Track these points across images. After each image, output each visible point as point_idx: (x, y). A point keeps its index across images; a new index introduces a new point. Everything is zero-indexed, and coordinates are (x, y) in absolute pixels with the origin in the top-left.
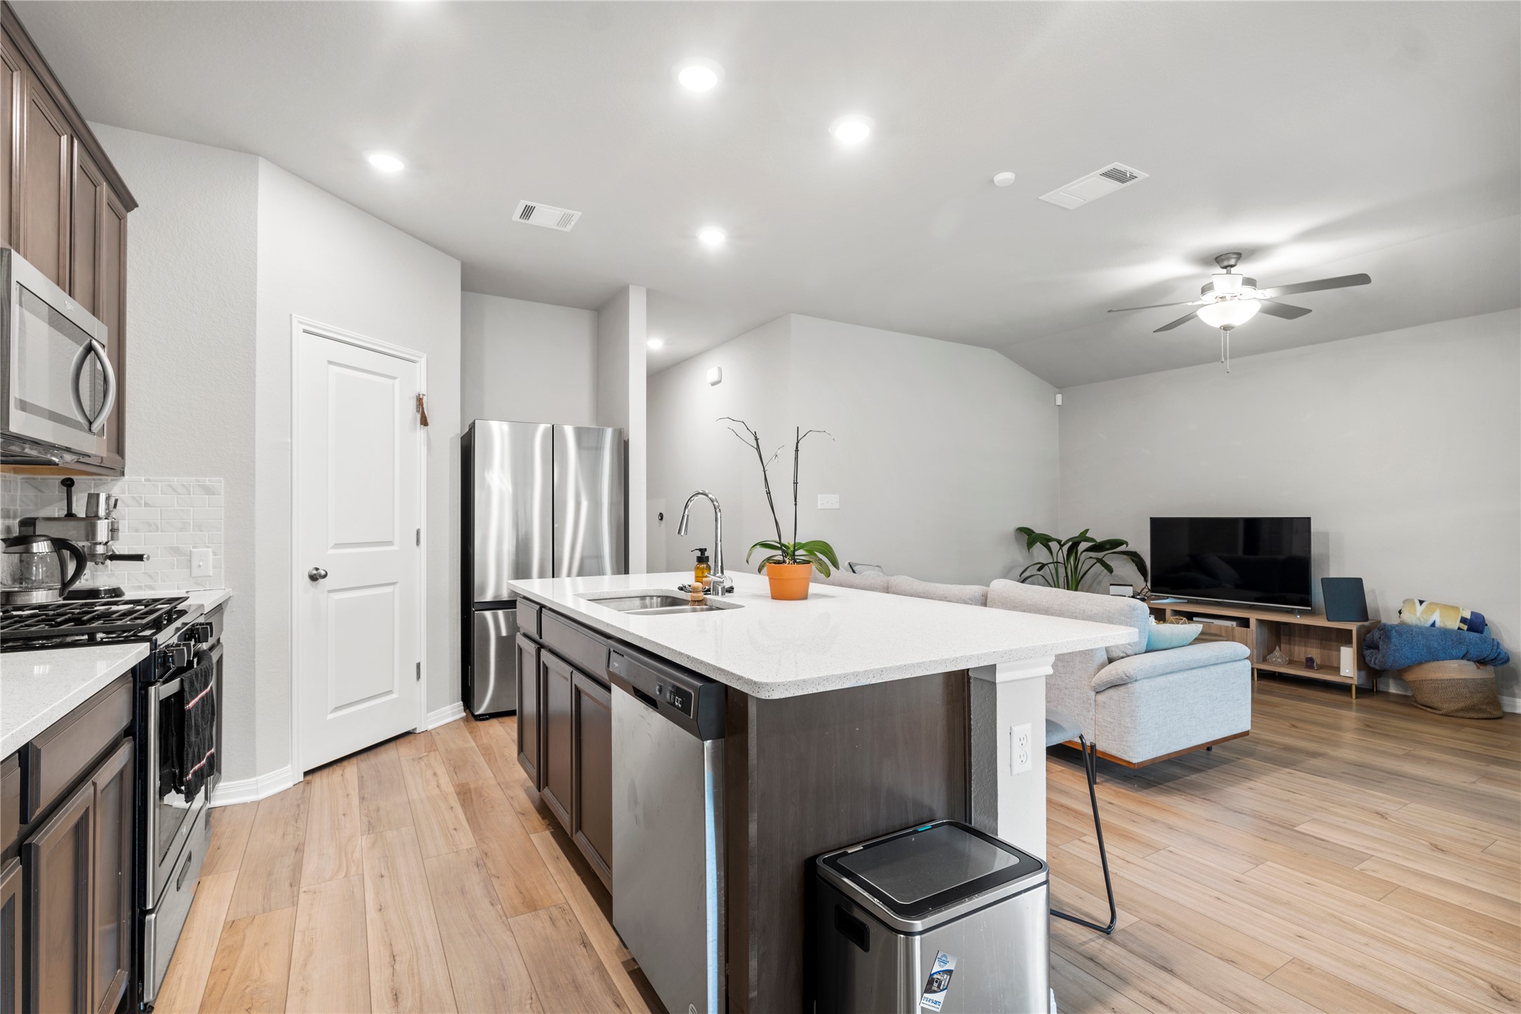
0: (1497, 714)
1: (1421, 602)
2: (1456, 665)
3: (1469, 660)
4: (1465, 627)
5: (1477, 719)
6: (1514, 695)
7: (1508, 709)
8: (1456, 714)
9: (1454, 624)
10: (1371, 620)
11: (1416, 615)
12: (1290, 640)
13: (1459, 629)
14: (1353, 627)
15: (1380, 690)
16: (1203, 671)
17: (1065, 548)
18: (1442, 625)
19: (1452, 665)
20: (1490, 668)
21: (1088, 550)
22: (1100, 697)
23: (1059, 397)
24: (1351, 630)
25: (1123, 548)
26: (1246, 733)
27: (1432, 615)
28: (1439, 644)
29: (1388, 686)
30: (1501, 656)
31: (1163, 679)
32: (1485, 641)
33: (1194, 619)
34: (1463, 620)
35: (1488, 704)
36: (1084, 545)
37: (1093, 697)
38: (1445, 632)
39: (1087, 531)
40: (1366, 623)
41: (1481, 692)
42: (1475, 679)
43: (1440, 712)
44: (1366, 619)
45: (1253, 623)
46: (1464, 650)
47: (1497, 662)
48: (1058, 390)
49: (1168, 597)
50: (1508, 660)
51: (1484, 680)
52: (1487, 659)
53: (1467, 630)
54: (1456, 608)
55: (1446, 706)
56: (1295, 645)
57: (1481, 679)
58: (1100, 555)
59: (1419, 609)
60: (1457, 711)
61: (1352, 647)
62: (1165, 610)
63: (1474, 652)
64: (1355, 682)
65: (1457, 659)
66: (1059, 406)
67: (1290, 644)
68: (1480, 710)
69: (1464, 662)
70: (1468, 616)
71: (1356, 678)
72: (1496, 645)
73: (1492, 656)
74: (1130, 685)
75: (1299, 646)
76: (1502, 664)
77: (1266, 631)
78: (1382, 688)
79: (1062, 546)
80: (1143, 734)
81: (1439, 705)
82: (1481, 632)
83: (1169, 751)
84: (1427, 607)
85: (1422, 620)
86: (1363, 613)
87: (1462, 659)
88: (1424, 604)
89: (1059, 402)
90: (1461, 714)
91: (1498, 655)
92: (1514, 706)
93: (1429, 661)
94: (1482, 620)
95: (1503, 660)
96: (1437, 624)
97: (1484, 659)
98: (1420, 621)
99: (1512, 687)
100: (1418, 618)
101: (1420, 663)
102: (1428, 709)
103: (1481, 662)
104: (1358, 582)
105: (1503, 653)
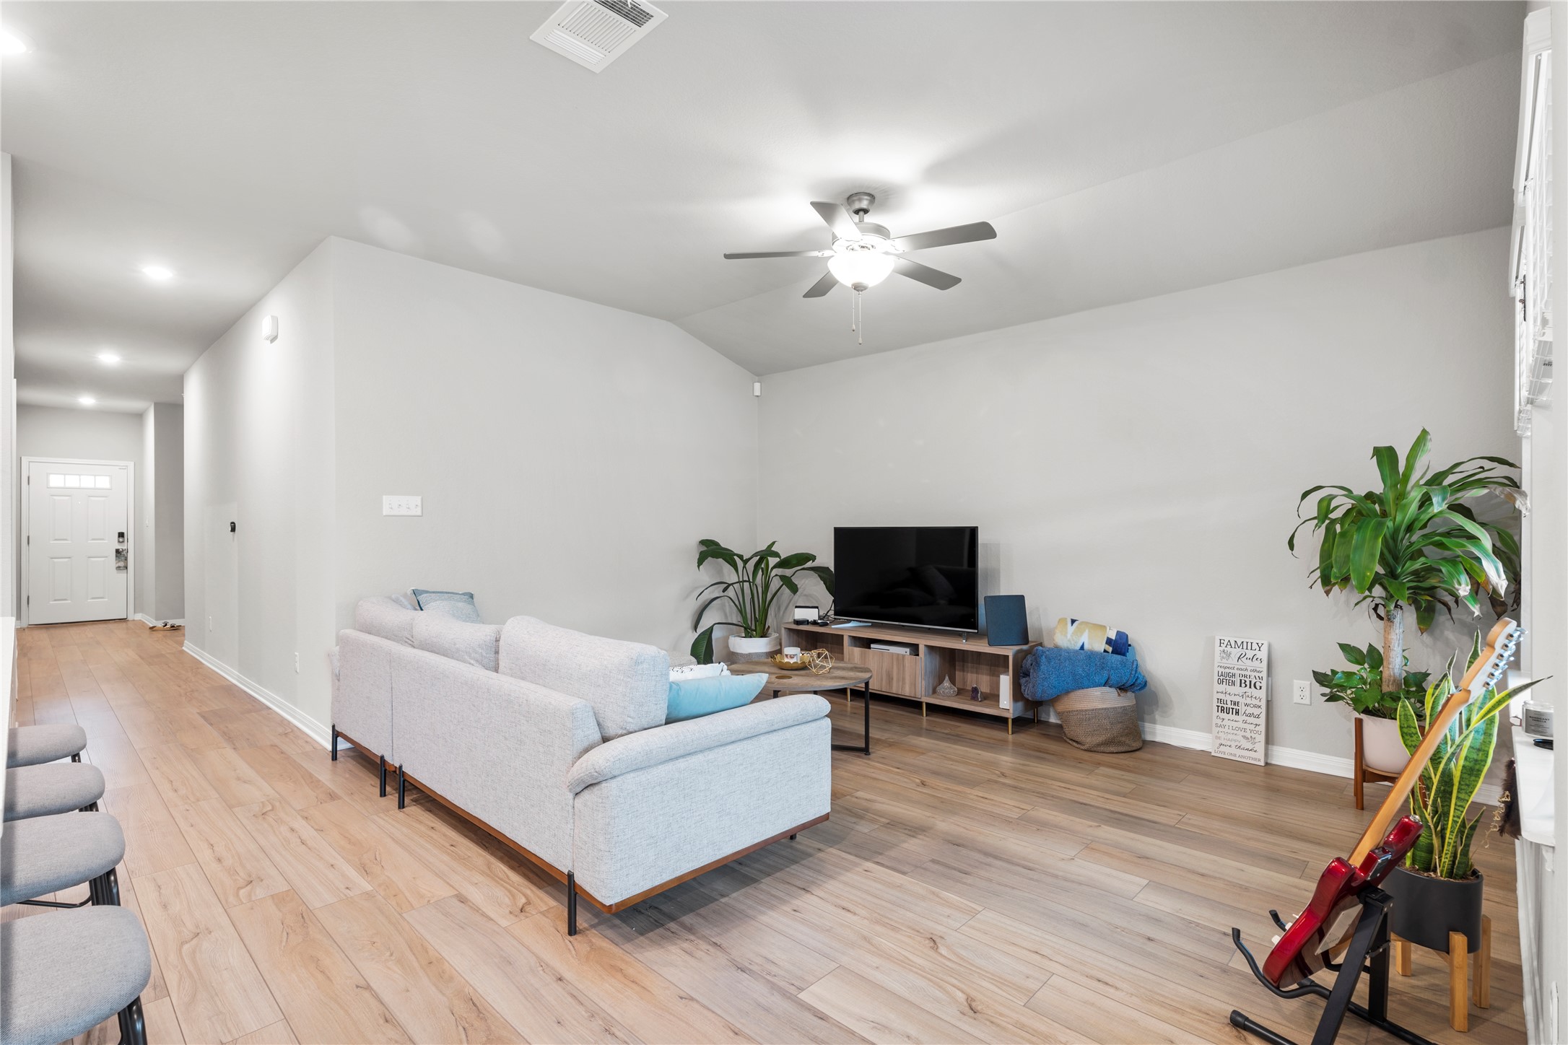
0: (1136, 745)
1: (1073, 621)
2: (1099, 693)
3: (1110, 687)
4: (1110, 649)
5: (1117, 753)
6: (1154, 722)
7: (1149, 738)
8: (1098, 749)
9: (1100, 646)
10: (1033, 642)
11: (1067, 637)
12: (963, 666)
13: (1105, 651)
14: (1009, 651)
15: (1042, 719)
16: (745, 744)
17: (751, 565)
18: (1090, 648)
19: (1096, 694)
20: (1130, 694)
21: (777, 566)
22: (579, 801)
23: (757, 386)
24: (1008, 656)
25: (809, 564)
26: (826, 817)
27: (1081, 636)
28: (1084, 670)
29: (1049, 715)
30: (1139, 681)
31: (670, 766)
32: (1124, 664)
33: (872, 646)
34: (1109, 642)
35: (1127, 735)
36: (773, 561)
37: (571, 801)
38: (1091, 656)
39: (774, 543)
40: (1025, 647)
41: (1121, 722)
42: (1115, 708)
43: (1082, 747)
44: (1026, 641)
45: (922, 649)
46: (1105, 676)
47: (1135, 688)
48: (757, 378)
49: (850, 621)
50: (1146, 683)
51: (1124, 708)
52: (1127, 685)
53: (1112, 653)
54: (1103, 628)
55: (1089, 740)
56: (968, 672)
57: (1121, 707)
58: (788, 572)
59: (1071, 629)
60: (1099, 745)
61: (1008, 675)
62: (843, 636)
63: (1114, 679)
64: (1010, 715)
65: (1099, 686)
66: (758, 396)
67: (963, 671)
68: (1120, 743)
69: (1107, 689)
70: (1113, 636)
71: (1011, 711)
72: (1135, 667)
73: (1131, 682)
74: (604, 785)
75: (972, 672)
76: (1139, 689)
77: (937, 660)
78: (1043, 718)
79: (746, 562)
80: (621, 859)
81: (1081, 739)
82: (1124, 654)
83: (678, 874)
84: (1077, 627)
85: (1073, 642)
86: (1023, 635)
87: (1104, 686)
88: (1075, 624)
89: (757, 392)
90: (1102, 749)
91: (1136, 680)
92: (1154, 734)
93: (1073, 690)
94: (1124, 641)
95: (1140, 686)
96: (1086, 647)
97: (1123, 685)
98: (1071, 644)
99: (1153, 712)
100: (1069, 641)
101: (1067, 692)
102: (1075, 744)
103: (1122, 689)
104: (1020, 600)
105: (1141, 678)
